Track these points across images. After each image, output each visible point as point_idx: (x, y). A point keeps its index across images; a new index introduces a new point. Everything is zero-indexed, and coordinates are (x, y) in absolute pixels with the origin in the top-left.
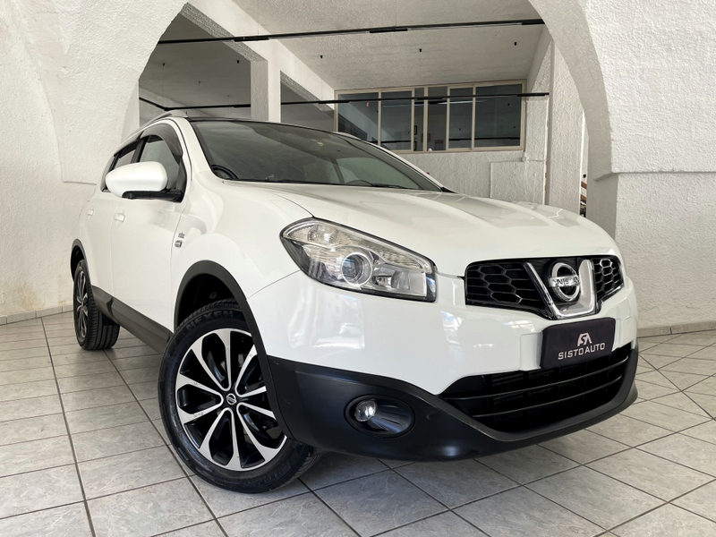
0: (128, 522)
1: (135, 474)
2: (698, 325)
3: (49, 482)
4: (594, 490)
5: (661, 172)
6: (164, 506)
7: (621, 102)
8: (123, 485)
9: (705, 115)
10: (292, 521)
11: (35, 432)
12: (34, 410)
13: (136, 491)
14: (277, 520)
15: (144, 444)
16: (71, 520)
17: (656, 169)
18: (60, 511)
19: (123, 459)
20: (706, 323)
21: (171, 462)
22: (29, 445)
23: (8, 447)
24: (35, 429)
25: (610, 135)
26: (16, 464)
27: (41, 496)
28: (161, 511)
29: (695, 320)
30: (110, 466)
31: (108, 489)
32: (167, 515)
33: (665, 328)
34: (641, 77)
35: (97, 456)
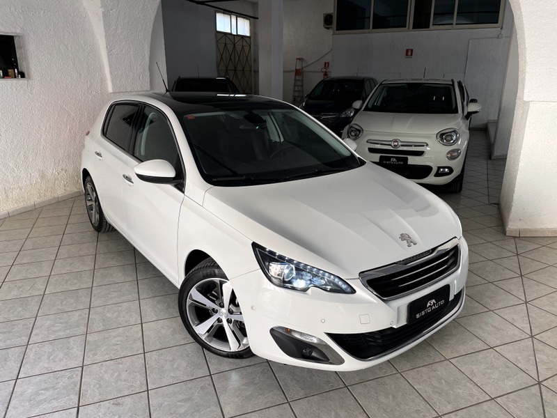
0: (100, 385)
1: (116, 347)
3: (68, 348)
4: (394, 396)
6: (124, 375)
8: (107, 356)
10: (190, 399)
11: (71, 304)
12: (76, 284)
13: (112, 362)
14: (181, 396)
15: (129, 321)
16: (71, 381)
18: (67, 374)
19: (112, 334)
21: (139, 339)
22: (65, 315)
23: (53, 316)
24: (72, 301)
26: (54, 331)
27: (61, 360)
28: (121, 380)
30: (105, 338)
31: (98, 358)
32: (123, 383)
35: (100, 329)
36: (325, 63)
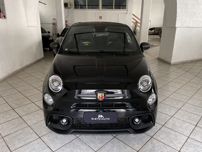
2: (188, 61)
5: (186, 27)
7: (180, 10)
9: (196, 14)
17: (185, 26)
20: (190, 60)
25: (176, 18)
29: (188, 60)
33: (182, 62)
34: (185, 5)
36: (66, 21)
